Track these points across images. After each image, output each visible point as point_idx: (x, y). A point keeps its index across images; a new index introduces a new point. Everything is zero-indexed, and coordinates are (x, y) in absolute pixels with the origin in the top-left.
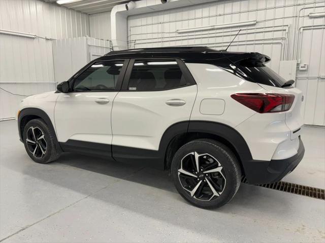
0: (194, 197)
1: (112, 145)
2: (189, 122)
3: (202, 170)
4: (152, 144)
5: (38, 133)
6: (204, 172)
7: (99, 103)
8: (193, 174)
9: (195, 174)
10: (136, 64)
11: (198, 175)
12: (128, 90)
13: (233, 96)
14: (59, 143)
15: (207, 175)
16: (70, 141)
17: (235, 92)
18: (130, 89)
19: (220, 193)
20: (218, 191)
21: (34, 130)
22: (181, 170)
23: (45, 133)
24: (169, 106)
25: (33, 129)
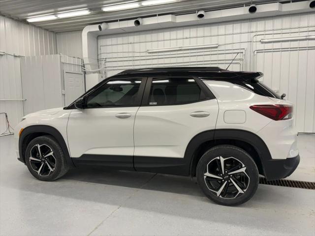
0: (221, 196)
1: (134, 156)
2: (215, 130)
3: (226, 172)
4: (178, 152)
5: (45, 150)
6: (229, 174)
7: (120, 117)
8: (218, 176)
9: (220, 176)
10: (154, 82)
11: (223, 176)
12: (148, 105)
13: (251, 108)
14: (71, 158)
15: (231, 176)
16: (84, 156)
17: (252, 104)
18: (151, 103)
19: (245, 190)
20: (242, 188)
21: (41, 147)
22: (208, 174)
23: (54, 149)
24: (193, 118)
25: (39, 146)
